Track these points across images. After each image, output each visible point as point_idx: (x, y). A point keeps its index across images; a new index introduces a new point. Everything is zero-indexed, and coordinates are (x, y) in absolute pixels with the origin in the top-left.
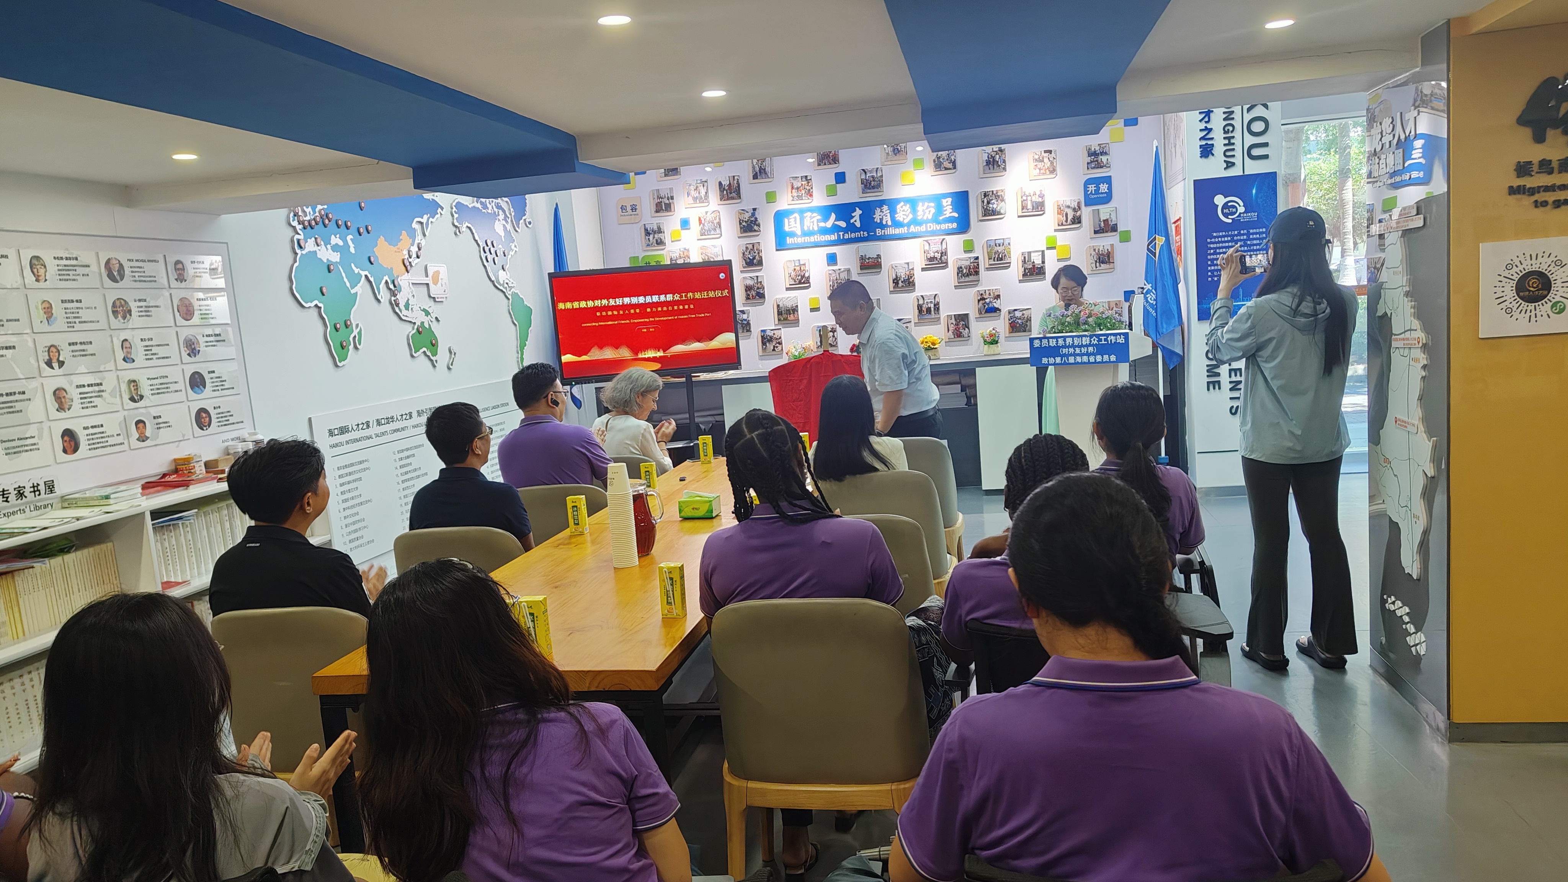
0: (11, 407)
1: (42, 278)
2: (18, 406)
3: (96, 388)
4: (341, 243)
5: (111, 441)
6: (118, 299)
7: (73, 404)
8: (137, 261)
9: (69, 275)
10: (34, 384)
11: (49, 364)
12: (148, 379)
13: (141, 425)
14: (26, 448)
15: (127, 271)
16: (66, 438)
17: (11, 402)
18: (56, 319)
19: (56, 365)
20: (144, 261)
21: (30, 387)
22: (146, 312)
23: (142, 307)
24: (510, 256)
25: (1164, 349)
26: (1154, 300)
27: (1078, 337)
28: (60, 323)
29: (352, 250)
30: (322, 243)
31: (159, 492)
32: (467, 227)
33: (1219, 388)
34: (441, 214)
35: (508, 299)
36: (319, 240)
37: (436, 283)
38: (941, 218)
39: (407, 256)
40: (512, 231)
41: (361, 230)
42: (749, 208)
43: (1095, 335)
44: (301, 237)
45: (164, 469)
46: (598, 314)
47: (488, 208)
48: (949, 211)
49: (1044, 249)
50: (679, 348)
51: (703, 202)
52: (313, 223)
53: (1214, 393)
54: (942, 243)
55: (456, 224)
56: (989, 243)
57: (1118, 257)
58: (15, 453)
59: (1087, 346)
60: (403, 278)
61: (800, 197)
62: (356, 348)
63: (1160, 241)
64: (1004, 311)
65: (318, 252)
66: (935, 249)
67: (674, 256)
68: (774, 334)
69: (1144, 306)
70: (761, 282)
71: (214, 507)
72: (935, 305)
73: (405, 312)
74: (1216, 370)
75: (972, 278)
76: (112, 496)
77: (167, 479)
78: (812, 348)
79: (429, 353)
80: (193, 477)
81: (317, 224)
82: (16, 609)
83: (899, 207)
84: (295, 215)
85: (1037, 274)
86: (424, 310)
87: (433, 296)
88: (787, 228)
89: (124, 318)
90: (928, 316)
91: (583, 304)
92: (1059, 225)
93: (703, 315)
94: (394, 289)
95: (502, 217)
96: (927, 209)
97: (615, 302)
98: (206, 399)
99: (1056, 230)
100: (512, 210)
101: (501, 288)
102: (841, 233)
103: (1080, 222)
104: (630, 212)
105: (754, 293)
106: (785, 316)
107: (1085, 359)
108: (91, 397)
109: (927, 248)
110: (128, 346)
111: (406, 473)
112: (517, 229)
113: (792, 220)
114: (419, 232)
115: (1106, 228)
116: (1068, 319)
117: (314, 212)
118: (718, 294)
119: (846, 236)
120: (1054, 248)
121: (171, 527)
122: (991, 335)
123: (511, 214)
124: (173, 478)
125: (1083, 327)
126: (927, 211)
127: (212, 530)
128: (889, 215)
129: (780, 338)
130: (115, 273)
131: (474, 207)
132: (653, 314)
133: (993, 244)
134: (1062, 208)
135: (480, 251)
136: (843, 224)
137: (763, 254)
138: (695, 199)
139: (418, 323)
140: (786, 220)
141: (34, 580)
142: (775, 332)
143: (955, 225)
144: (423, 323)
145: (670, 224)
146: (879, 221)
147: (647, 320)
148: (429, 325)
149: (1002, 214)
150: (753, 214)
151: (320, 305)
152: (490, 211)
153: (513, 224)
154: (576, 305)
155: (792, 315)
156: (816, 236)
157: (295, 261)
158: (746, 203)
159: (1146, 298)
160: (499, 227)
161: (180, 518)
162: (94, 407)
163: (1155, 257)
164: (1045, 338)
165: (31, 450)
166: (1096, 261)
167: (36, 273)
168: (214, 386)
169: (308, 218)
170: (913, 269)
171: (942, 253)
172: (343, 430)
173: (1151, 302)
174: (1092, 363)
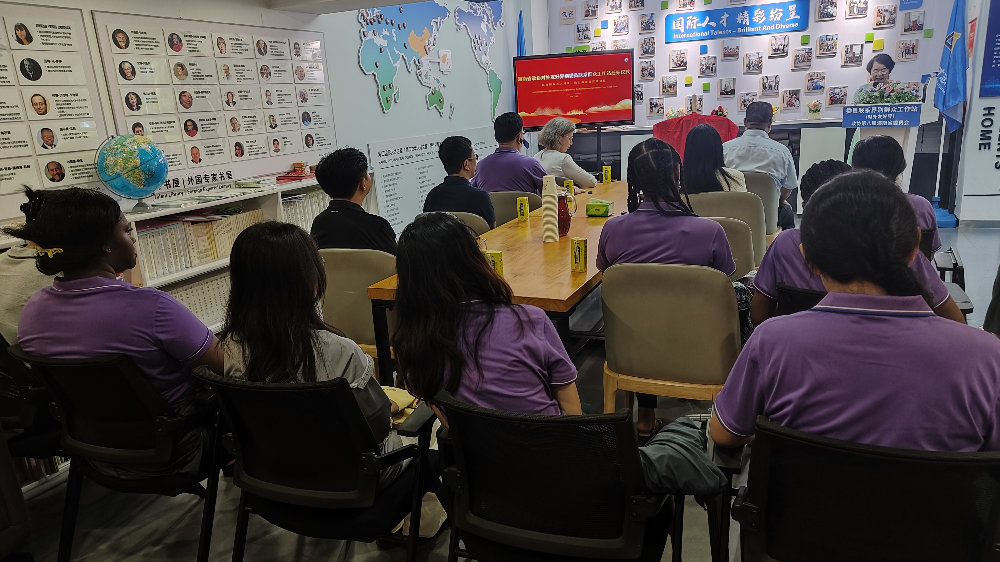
0: (209, 127)
1: (223, 51)
2: (213, 127)
3: (253, 119)
4: (388, 34)
5: (261, 151)
6: (264, 65)
7: (241, 127)
8: (274, 42)
9: (237, 50)
10: (221, 114)
11: (228, 103)
12: (280, 115)
13: (276, 142)
14: (217, 152)
15: (269, 48)
16: (237, 147)
17: (209, 124)
18: (231, 76)
19: (231, 104)
20: (277, 42)
21: (218, 116)
22: (279, 74)
23: (276, 71)
24: (490, 46)
25: (948, 118)
26: (945, 81)
27: (881, 106)
28: (233, 80)
29: (395, 39)
30: (377, 34)
31: (285, 182)
32: (464, 25)
33: (989, 148)
34: (449, 17)
35: (488, 74)
36: (375, 32)
37: (444, 61)
38: (787, 20)
39: (427, 44)
40: (492, 29)
41: (400, 26)
42: (648, 13)
43: (894, 106)
44: (365, 30)
45: (288, 169)
46: (543, 85)
47: (477, 13)
48: (793, 15)
49: (864, 43)
50: (594, 109)
51: (617, 9)
52: (372, 21)
53: (985, 152)
54: (785, 38)
55: (458, 23)
56: (821, 38)
57: (920, 50)
58: (211, 154)
59: (887, 113)
60: (424, 58)
61: (685, 5)
62: (395, 102)
63: (957, 36)
64: (827, 88)
65: (375, 39)
66: (780, 43)
67: (595, 46)
68: (659, 102)
69: (937, 85)
70: (652, 65)
71: (315, 193)
72: (775, 83)
73: (425, 80)
74: (989, 135)
75: (805, 64)
76: (261, 182)
77: (290, 175)
78: (684, 112)
79: (438, 107)
80: (304, 175)
81: (374, 21)
82: (213, 242)
83: (756, 12)
84: (362, 16)
85: (855, 62)
86: (436, 79)
87: (442, 70)
88: (674, 27)
89: (267, 77)
90: (770, 91)
91: (534, 78)
92: (877, 25)
93: (611, 87)
94: (418, 64)
95: (486, 19)
96: (776, 13)
97: (555, 77)
98: (311, 129)
99: (874, 29)
100: (492, 15)
101: (483, 66)
102: (712, 31)
103: (894, 23)
104: (568, 17)
105: (647, 73)
106: (667, 89)
107: (885, 123)
108: (250, 124)
109: (774, 42)
110: (269, 94)
111: (423, 182)
112: (495, 28)
113: (678, 22)
114: (435, 28)
115: (915, 27)
116: (875, 94)
117: (373, 14)
118: (623, 72)
119: (715, 33)
120: (871, 42)
121: (292, 203)
122: (815, 106)
123: (491, 18)
124: (293, 175)
125: (886, 100)
126: (777, 15)
127: (314, 206)
128: (748, 18)
129: (663, 104)
130: (262, 50)
131: (469, 12)
132: (577, 86)
133: (824, 39)
134: (881, 12)
135: (471, 42)
136: (713, 24)
137: (656, 46)
138: (612, 7)
139: (433, 88)
140: (674, 22)
141: (222, 227)
142: (659, 100)
143: (797, 25)
144: (435, 88)
145: (595, 25)
146: (740, 22)
147: (574, 90)
148: (439, 89)
149: (834, 17)
150: (651, 18)
151: (375, 73)
152: (478, 15)
153: (492, 24)
154: (529, 79)
155: (672, 89)
156: (694, 34)
157: (361, 45)
158: (647, 10)
159: (939, 80)
160: (483, 26)
161: (297, 198)
162: (251, 130)
163: (951, 49)
164: (856, 107)
165: (219, 153)
166: (903, 53)
167: (220, 47)
168: (315, 121)
169: (369, 18)
170: (762, 57)
171: (784, 45)
172: (387, 153)
173: (943, 83)
174: (890, 126)
